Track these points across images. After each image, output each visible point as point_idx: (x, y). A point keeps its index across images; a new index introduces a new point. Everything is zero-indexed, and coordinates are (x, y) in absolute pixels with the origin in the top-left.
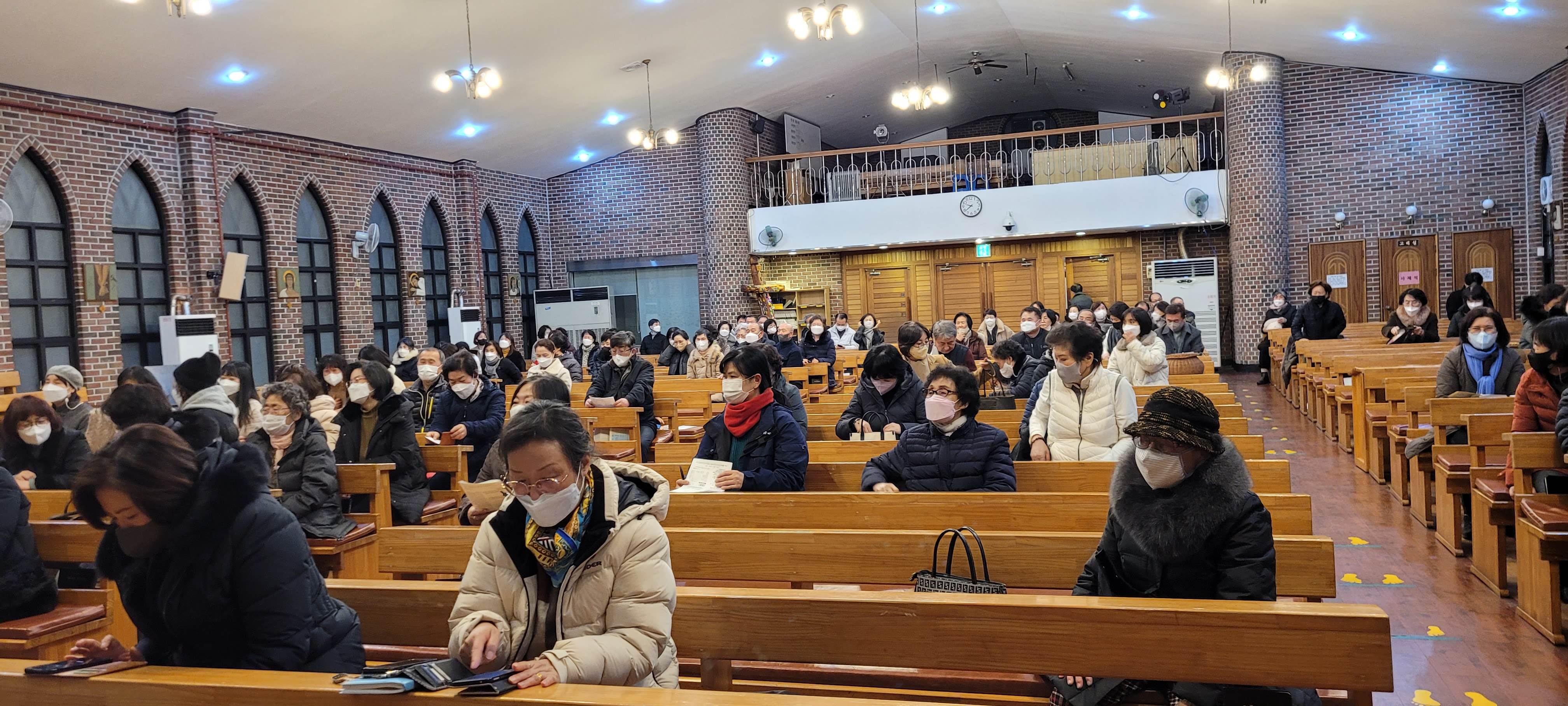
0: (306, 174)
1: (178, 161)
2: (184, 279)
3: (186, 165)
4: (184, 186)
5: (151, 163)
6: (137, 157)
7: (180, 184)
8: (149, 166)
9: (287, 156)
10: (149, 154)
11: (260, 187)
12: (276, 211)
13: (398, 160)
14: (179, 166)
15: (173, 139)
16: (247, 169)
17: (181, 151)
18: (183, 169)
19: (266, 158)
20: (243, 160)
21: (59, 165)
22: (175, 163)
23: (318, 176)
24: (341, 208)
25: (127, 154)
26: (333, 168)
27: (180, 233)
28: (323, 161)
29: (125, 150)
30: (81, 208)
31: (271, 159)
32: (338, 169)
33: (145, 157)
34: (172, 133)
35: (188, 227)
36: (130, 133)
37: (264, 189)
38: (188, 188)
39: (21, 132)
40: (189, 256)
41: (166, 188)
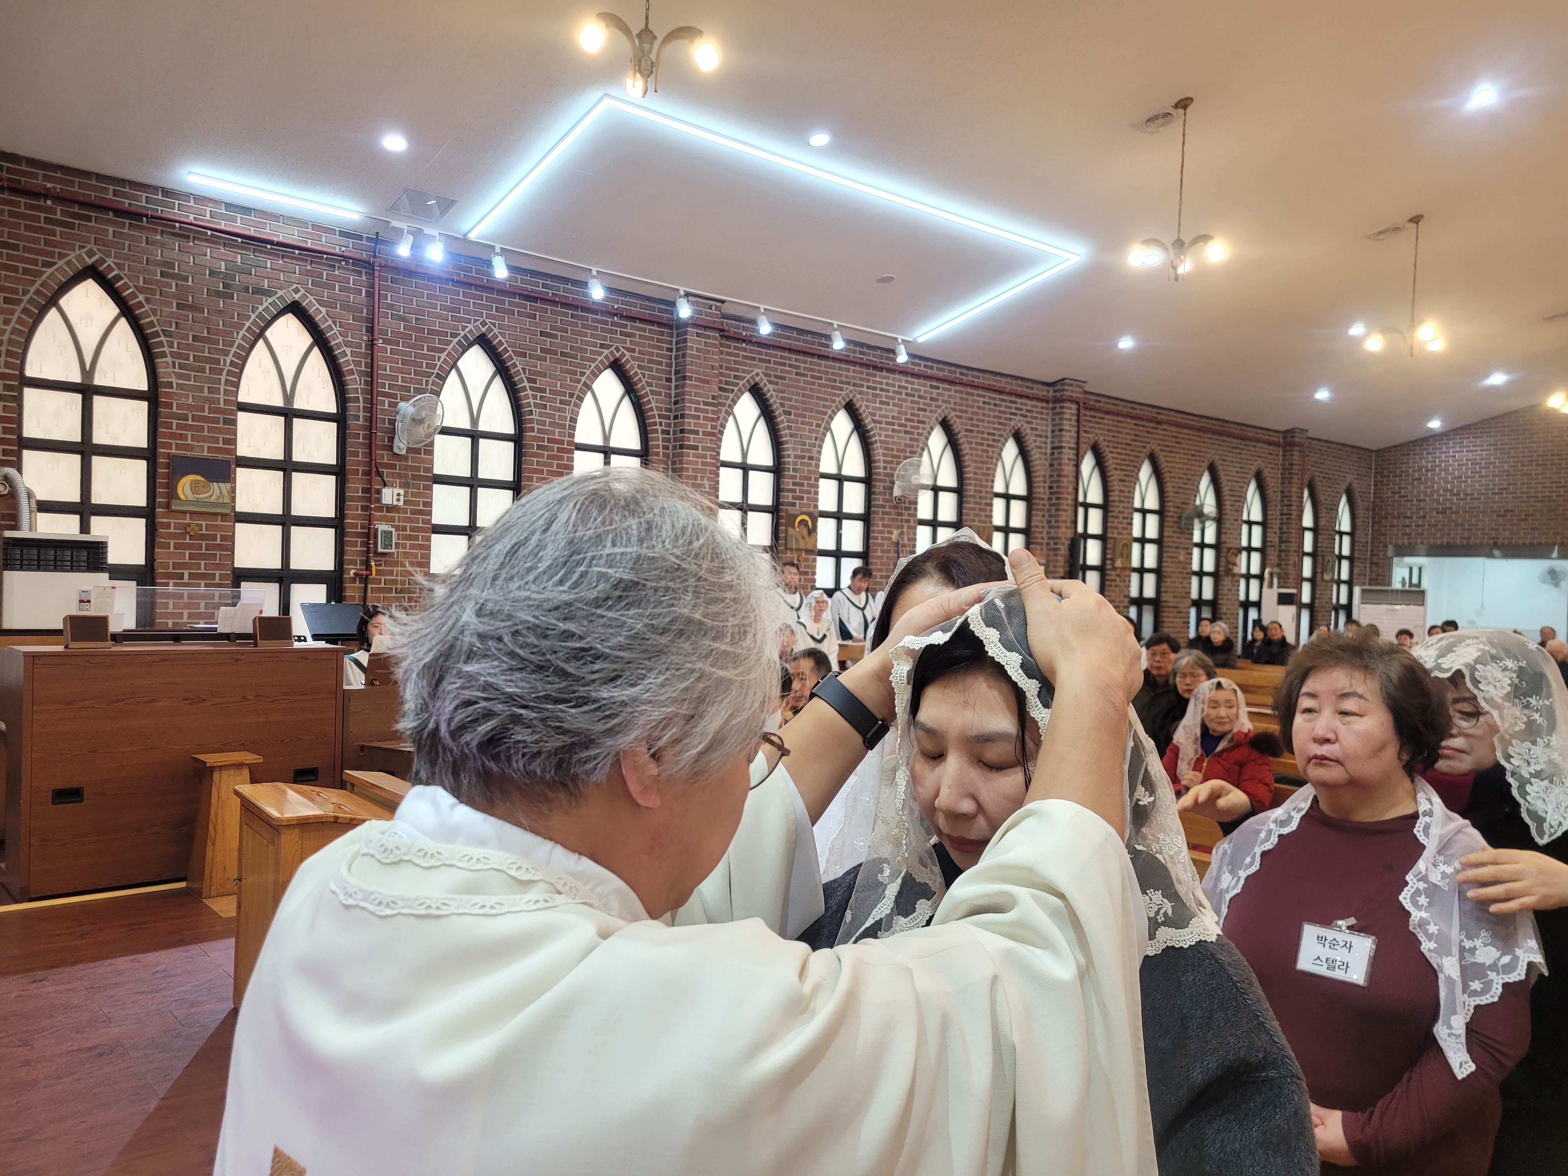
0: (1149, 443)
1: (1050, 429)
2: (1041, 544)
3: (1057, 433)
4: (1052, 454)
5: (1029, 431)
6: (1019, 425)
7: (1049, 451)
8: (1027, 434)
9: (1136, 424)
10: (1028, 422)
11: (1110, 456)
12: (1121, 480)
13: (1232, 429)
14: (1049, 434)
15: (1047, 408)
16: (1102, 438)
17: (1053, 420)
18: (1053, 437)
19: (1117, 426)
20: (1099, 429)
21: (963, 433)
22: (1046, 431)
23: (1159, 445)
24: (1175, 477)
25: (1012, 423)
26: (1173, 437)
27: (1043, 499)
28: (1165, 430)
29: (1010, 419)
30: (975, 473)
31: (1123, 427)
32: (1177, 437)
33: (1025, 425)
34: (1048, 402)
35: (1051, 493)
36: (1016, 403)
37: (1114, 458)
38: (1056, 455)
39: (940, 403)
40: (1049, 522)
41: (1037, 456)
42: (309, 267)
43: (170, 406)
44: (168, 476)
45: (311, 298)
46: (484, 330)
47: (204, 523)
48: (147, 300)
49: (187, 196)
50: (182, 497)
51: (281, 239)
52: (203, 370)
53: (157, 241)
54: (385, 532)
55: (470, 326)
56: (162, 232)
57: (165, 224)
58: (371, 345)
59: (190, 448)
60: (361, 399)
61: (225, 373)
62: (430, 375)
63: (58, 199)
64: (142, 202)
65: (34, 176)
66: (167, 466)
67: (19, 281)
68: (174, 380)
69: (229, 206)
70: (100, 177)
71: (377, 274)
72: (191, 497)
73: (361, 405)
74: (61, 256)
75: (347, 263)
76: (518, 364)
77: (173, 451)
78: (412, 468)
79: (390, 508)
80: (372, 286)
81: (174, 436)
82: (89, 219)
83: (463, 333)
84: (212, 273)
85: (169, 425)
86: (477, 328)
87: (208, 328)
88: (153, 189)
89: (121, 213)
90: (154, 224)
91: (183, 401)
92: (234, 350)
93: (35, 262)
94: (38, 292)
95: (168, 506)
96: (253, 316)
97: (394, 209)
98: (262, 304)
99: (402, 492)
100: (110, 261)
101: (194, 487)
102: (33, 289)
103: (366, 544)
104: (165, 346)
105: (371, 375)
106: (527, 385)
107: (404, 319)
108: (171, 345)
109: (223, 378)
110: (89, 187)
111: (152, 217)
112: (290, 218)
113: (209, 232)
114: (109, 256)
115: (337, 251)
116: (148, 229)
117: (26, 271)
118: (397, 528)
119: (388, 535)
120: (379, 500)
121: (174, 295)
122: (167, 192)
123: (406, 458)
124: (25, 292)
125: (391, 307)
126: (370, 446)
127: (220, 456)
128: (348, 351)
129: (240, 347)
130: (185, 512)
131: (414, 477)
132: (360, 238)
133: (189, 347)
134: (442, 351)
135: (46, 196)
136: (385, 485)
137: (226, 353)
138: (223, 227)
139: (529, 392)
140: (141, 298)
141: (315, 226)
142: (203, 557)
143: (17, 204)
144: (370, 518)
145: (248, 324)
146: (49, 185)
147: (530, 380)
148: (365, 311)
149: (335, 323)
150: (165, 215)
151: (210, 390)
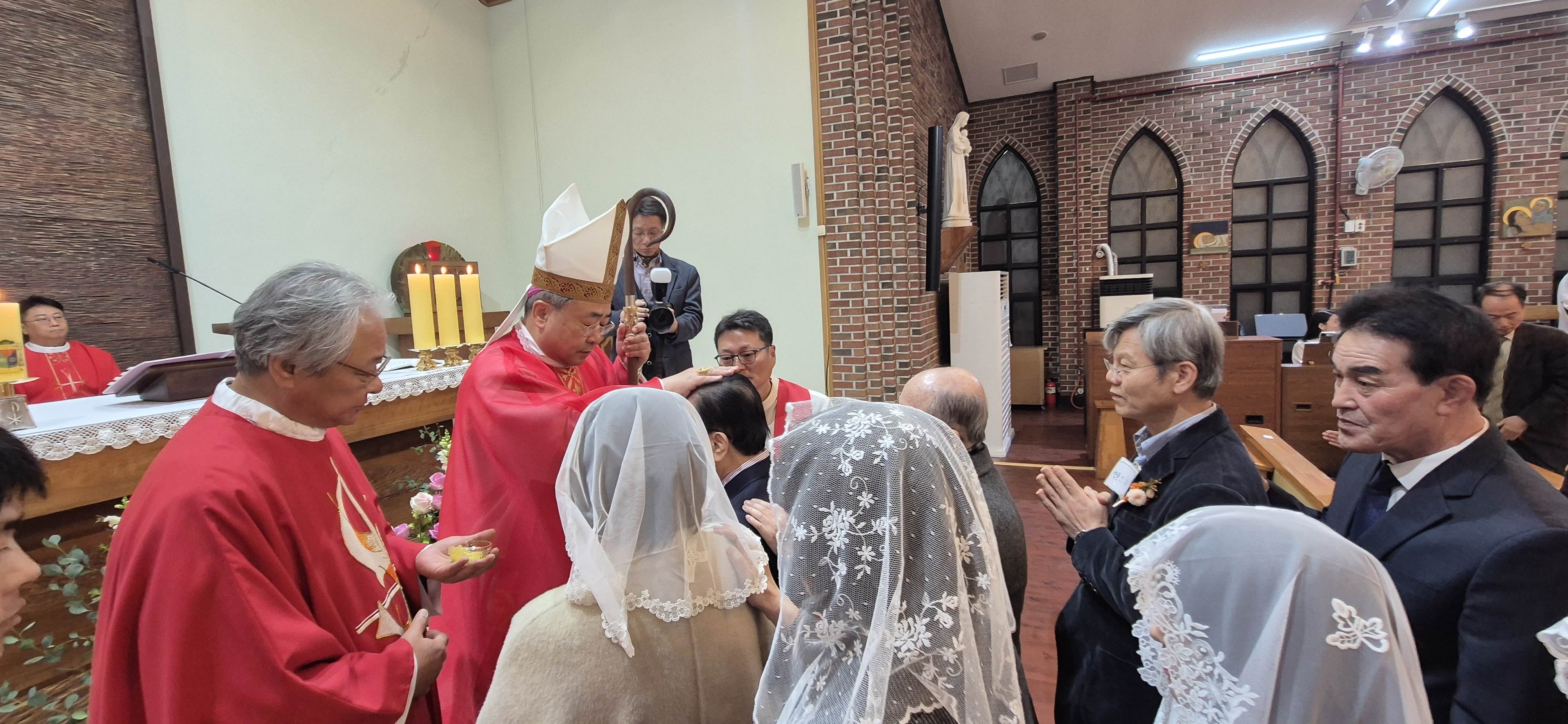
42: (1285, 84)
43: (1189, 194)
44: (1189, 235)
45: (1287, 104)
46: (1448, 83)
47: (1211, 260)
48: (1176, 137)
49: (1199, 69)
50: (1197, 246)
51: (1263, 73)
52: (1209, 169)
53: (1181, 101)
54: (1348, 252)
55: (1433, 84)
56: (1184, 95)
57: (1185, 90)
58: (1336, 123)
59: (1202, 217)
60: (1327, 163)
61: (1224, 168)
62: (1391, 131)
63: (1125, 97)
64: (1172, 82)
65: (1114, 89)
66: (1188, 230)
67: (1107, 147)
68: (1192, 180)
69: (1227, 65)
70: (1148, 77)
71: (1341, 71)
72: (1203, 246)
73: (1327, 166)
74: (1128, 127)
75: (1316, 72)
76: (1487, 101)
77: (1192, 221)
78: (1373, 203)
79: (1352, 235)
80: (1337, 81)
81: (1192, 212)
82: (1142, 102)
83: (1425, 92)
84: (1216, 110)
85: (1189, 206)
86: (1441, 83)
87: (1213, 144)
88: (1178, 72)
89: (1159, 93)
90: (1179, 92)
91: (1197, 190)
92: (1230, 151)
93: (1114, 135)
94: (1116, 150)
95: (1188, 252)
96: (1243, 128)
97: (1356, 20)
98: (1249, 119)
99: (1363, 222)
100: (1154, 122)
101: (1205, 240)
102: (1114, 149)
103: (1332, 262)
104: (1186, 162)
105: (1335, 146)
106: (1499, 116)
107: (1365, 97)
108: (1190, 159)
109: (1223, 171)
110: (1141, 85)
111: (1178, 88)
112: (1270, 57)
113: (1213, 85)
114: (1153, 119)
115: (1308, 66)
116: (1174, 96)
117: (1110, 141)
118: (1360, 248)
119: (1350, 255)
120: (1342, 230)
121: (1192, 130)
122: (1186, 71)
123: (1367, 197)
124: (1110, 151)
125: (1355, 91)
126: (1335, 194)
127: (1221, 219)
128: (1316, 132)
129: (1234, 149)
130: (1199, 255)
131: (1375, 210)
132: (1327, 50)
133: (1201, 158)
134: (1403, 110)
135: (1119, 98)
136: (1348, 218)
137: (1224, 155)
138: (1222, 79)
139: (1501, 121)
140: (1172, 137)
141: (1289, 56)
142: (1210, 280)
143: (1105, 107)
144: (1335, 244)
145: (1239, 134)
146: (1121, 91)
147: (1501, 111)
148: (1331, 100)
149: (1305, 116)
150: (1185, 85)
151: (1215, 180)
